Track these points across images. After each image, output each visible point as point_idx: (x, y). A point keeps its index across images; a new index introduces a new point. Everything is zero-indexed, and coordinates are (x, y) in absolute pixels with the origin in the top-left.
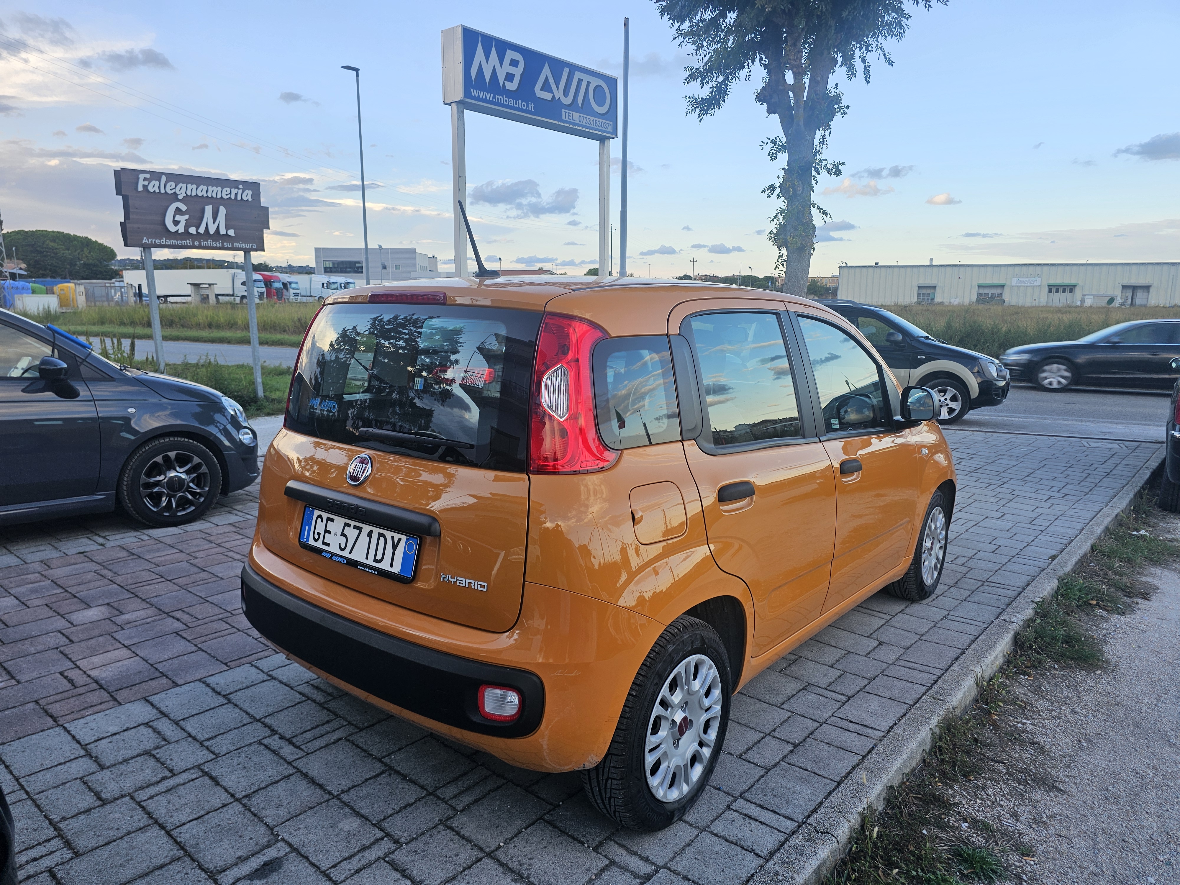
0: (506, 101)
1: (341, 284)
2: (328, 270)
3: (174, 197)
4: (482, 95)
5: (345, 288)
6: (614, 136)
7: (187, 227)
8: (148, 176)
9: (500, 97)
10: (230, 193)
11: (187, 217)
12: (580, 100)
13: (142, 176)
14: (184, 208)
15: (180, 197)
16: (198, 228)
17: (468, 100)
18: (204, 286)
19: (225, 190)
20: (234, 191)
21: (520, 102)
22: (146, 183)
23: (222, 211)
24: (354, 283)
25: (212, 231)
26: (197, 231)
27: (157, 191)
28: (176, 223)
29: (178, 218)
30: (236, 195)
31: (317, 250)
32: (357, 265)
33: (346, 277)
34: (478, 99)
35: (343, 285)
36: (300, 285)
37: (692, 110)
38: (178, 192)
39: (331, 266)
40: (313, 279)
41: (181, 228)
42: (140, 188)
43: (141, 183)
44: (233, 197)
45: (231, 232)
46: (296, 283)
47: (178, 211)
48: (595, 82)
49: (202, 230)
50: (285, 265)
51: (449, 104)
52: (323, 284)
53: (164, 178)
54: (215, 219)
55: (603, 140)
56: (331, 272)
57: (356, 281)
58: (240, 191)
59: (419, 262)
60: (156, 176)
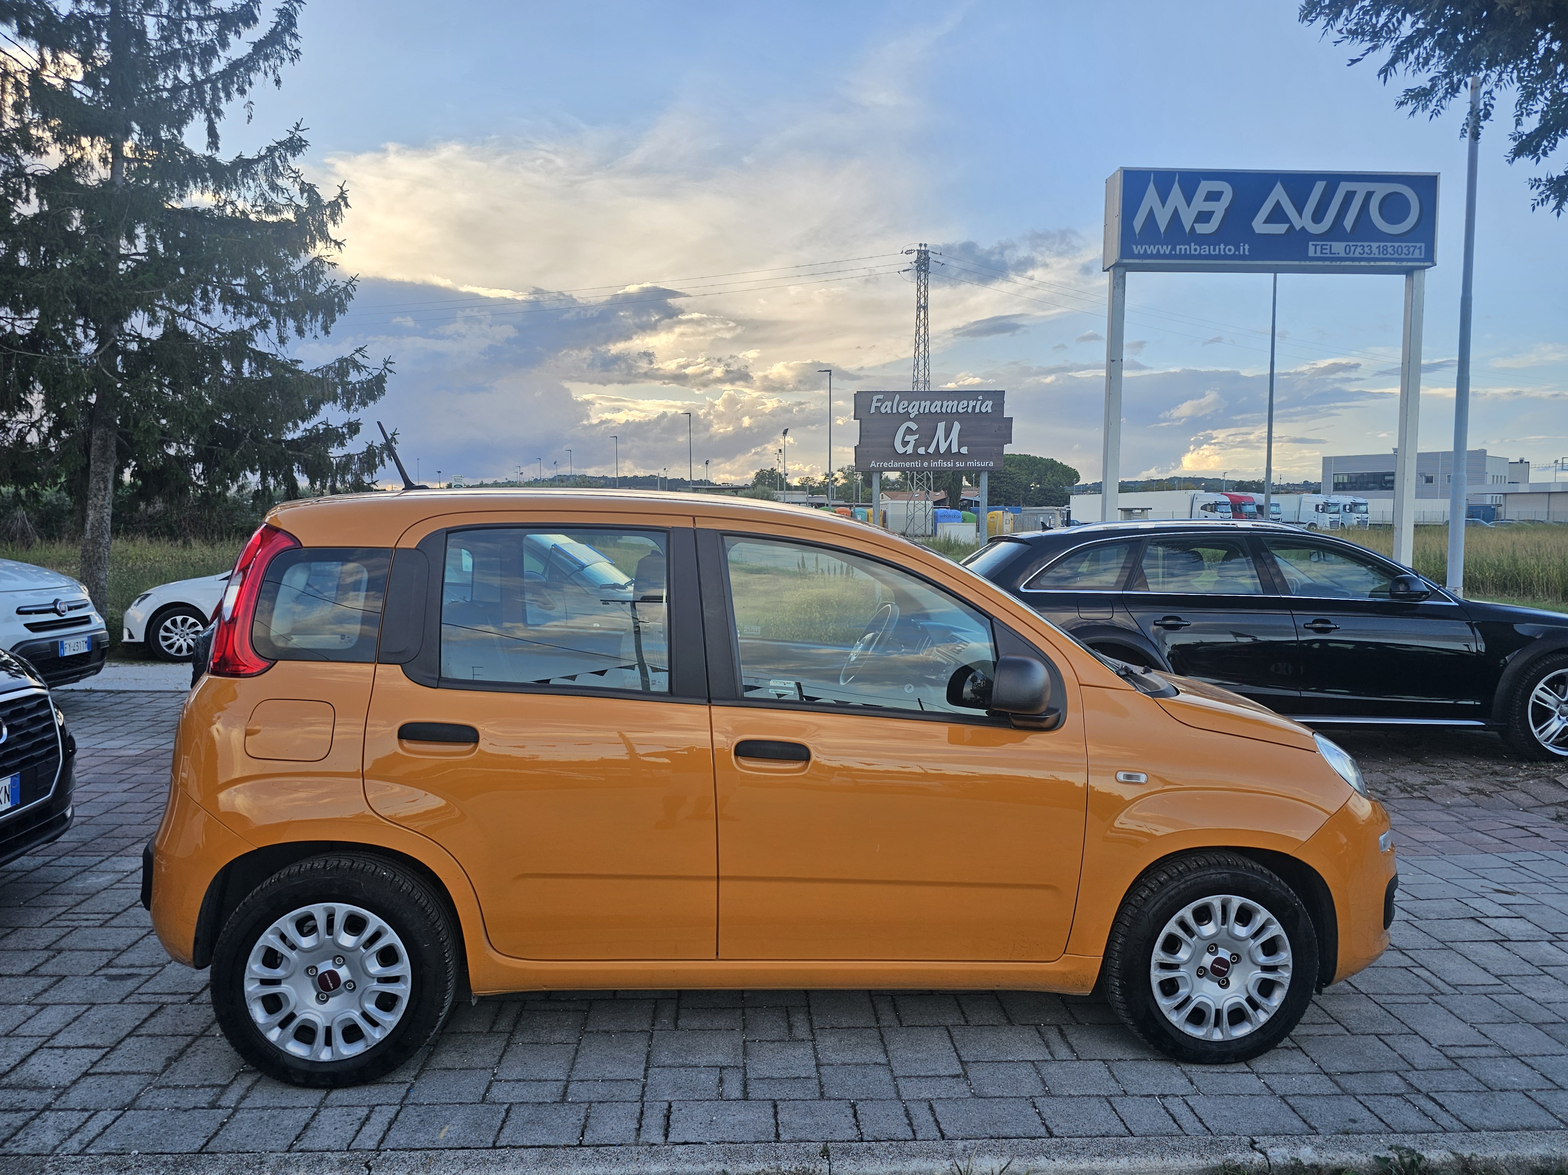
0: (1195, 250)
1: (1345, 506)
2: (1339, 487)
3: (906, 416)
4: (1152, 249)
5: (1351, 510)
6: (1430, 264)
7: (916, 447)
8: (881, 397)
9: (1183, 247)
10: (968, 406)
11: (917, 436)
12: (1348, 223)
13: (875, 398)
14: (914, 427)
15: (912, 416)
16: (928, 447)
17: (1126, 261)
18: (1137, 511)
19: (961, 403)
20: (972, 403)
21: (1222, 246)
22: (879, 404)
23: (957, 426)
24: (1366, 504)
25: (943, 449)
26: (926, 451)
27: (889, 412)
28: (905, 444)
29: (907, 438)
30: (974, 407)
31: (1326, 461)
32: (1387, 478)
33: (1355, 496)
34: (1145, 256)
35: (1348, 507)
36: (1282, 508)
37: (1542, 200)
38: (910, 411)
39: (1346, 481)
40: (1303, 500)
41: (910, 449)
42: (873, 411)
43: (874, 404)
44: (970, 410)
45: (964, 450)
46: (1277, 505)
47: (909, 431)
48: (1381, 190)
49: (931, 450)
50: (1300, 481)
51: (1108, 270)
52: (1317, 506)
53: (897, 397)
54: (947, 437)
55: (1409, 272)
56: (1344, 489)
57: (1368, 501)
58: (979, 402)
59: (1491, 470)
60: (889, 395)
